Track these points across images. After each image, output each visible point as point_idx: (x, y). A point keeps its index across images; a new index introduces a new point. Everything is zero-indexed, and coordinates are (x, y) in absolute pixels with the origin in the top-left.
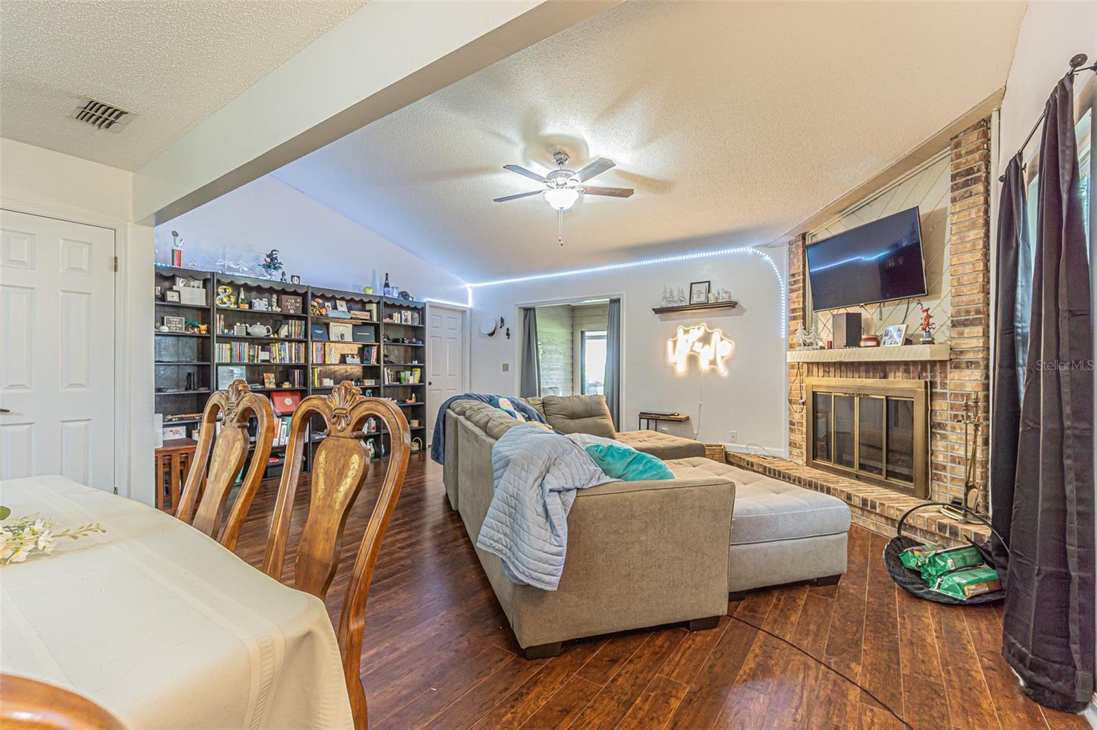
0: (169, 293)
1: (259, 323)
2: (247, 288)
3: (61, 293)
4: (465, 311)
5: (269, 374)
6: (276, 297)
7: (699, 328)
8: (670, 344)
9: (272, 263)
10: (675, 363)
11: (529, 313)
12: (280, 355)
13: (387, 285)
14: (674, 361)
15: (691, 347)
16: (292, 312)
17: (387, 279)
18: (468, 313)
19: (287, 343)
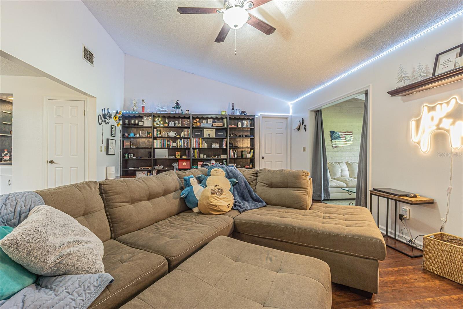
0: (140, 122)
1: (172, 132)
2: (169, 117)
3: (70, 124)
4: (288, 118)
5: (178, 152)
6: (181, 120)
7: (448, 103)
8: (413, 124)
9: (177, 106)
10: (419, 143)
11: (318, 113)
12: (180, 144)
13: (233, 109)
14: (417, 141)
15: (438, 125)
16: (186, 126)
17: (233, 106)
18: (289, 119)
19: (182, 139)
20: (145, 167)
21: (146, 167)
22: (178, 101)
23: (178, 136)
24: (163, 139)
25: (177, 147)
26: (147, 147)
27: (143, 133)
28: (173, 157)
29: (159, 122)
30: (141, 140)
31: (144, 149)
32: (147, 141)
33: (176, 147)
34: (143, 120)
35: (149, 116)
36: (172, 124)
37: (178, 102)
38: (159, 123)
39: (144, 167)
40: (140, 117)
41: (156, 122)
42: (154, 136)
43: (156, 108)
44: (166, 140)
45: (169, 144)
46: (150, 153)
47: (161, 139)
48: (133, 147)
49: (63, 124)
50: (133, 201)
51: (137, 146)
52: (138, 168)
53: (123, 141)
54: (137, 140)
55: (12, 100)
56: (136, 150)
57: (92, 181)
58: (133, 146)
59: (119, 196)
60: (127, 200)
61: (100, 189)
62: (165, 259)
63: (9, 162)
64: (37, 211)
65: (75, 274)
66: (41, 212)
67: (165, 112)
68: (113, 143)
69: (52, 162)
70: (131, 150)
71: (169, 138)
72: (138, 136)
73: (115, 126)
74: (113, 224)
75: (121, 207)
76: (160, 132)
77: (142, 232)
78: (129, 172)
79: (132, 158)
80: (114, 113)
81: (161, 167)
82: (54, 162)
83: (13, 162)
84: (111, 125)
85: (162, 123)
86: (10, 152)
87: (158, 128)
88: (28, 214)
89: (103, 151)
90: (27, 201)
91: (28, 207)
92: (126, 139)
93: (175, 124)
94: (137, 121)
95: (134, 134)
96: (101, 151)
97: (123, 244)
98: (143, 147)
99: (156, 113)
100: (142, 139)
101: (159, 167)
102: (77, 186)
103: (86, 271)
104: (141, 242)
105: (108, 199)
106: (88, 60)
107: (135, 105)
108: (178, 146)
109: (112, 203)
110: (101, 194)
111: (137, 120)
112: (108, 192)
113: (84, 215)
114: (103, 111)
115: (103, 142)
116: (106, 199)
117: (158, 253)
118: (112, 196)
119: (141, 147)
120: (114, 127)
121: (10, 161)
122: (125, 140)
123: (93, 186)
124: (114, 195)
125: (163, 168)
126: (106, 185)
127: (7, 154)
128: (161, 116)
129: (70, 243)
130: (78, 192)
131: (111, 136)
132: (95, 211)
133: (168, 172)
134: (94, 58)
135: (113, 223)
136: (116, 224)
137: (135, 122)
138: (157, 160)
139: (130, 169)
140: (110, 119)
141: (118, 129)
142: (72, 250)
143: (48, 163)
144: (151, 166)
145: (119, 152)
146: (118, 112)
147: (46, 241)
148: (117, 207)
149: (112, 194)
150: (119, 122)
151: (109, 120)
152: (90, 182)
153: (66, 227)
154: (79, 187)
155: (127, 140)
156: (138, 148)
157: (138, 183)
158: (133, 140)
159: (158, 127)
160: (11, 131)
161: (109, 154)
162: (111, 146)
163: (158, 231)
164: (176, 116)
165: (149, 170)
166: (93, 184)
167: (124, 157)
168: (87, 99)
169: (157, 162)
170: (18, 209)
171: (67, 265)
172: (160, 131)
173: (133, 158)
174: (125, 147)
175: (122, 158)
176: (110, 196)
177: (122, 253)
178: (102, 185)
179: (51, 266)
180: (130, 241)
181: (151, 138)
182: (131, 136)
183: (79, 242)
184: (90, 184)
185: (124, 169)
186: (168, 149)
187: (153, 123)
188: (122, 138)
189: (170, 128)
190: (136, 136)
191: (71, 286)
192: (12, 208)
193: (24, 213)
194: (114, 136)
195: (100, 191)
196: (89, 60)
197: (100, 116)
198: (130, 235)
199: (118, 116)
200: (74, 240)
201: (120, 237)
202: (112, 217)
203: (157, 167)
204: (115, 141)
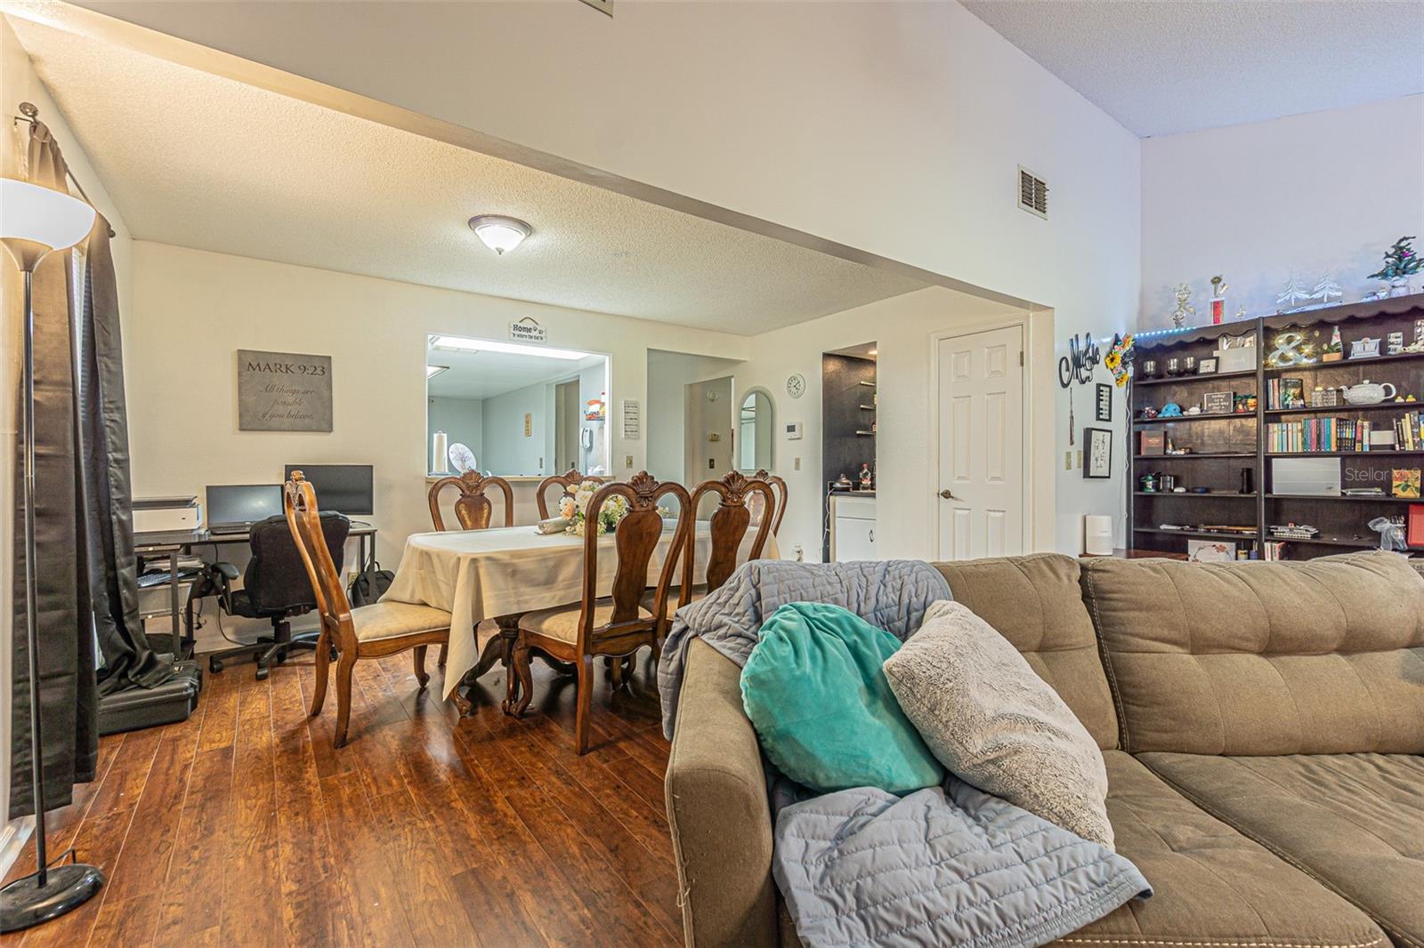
0: (1202, 362)
1: (1367, 382)
2: (1351, 322)
3: (986, 396)
9: (1401, 264)
12: (1414, 435)
20: (1225, 527)
21: (1228, 525)
22: (1405, 239)
23: (1405, 398)
24: (1312, 415)
25: (1397, 446)
26: (1236, 453)
27: (1218, 401)
28: (1376, 492)
29: (1290, 350)
30: (1206, 426)
31: (1219, 460)
32: (1235, 427)
33: (1393, 447)
34: (1215, 354)
35: (1245, 334)
36: (1366, 348)
37: (1403, 244)
38: (1291, 354)
39: (1220, 527)
40: (1205, 342)
41: (1277, 353)
42: (1267, 407)
43: (1280, 298)
44: (1334, 420)
45: (1348, 433)
46: (1249, 474)
47: (1305, 416)
48: (1174, 453)
49: (969, 396)
50: (1199, 645)
51: (1191, 449)
52: (1195, 527)
53: (1138, 435)
54: (1190, 429)
55: (875, 356)
56: (1189, 464)
57: (1059, 556)
58: (1174, 449)
59: (1143, 615)
60: (1174, 635)
61: (1082, 581)
62: (1381, 931)
63: (870, 491)
64: (941, 612)
65: (1030, 811)
66: (949, 616)
67: (1328, 305)
68: (1103, 442)
69: (947, 495)
70: (1168, 463)
71: (1348, 411)
72: (1195, 411)
73: (1110, 387)
74: (1128, 703)
75: (1152, 655)
76: (1297, 391)
77: (1240, 768)
78: (1159, 538)
79: (1172, 491)
80: (1107, 343)
81: (1303, 533)
82: (952, 494)
83: (877, 492)
84: (1099, 385)
85: (1308, 349)
86: (872, 470)
87: (1285, 376)
88: (923, 615)
89: (1072, 468)
90: (920, 584)
91: (922, 600)
92: (1148, 426)
93: (1383, 347)
94: (1190, 362)
95: (1180, 406)
96: (1069, 467)
97: (1165, 782)
98: (1215, 450)
99: (1280, 317)
100: (1213, 422)
101: (1291, 530)
102: (1021, 564)
103: (1061, 818)
104: (1237, 803)
105: (1108, 616)
106: (1032, 206)
107: (1182, 303)
108: (1402, 443)
109: (1124, 634)
110: (1086, 597)
111: (1190, 357)
112: (1110, 596)
113: (1042, 649)
114: (1072, 345)
115: (1075, 439)
116: (1101, 616)
117: (1335, 887)
118: (1122, 610)
119: (1208, 450)
120: (1108, 389)
121: (872, 489)
122: (1144, 430)
123: (1063, 570)
124: (1129, 609)
125: (1314, 536)
126: (1101, 574)
127: (866, 474)
128: (1303, 323)
129: (1015, 719)
130: (1025, 580)
131: (1098, 419)
132: (1071, 645)
133: (1368, 556)
134: (1047, 193)
135: (1127, 699)
136: (1138, 705)
137: (1181, 363)
138: (1286, 505)
139: (1163, 527)
140: (1095, 366)
141: (1121, 396)
142: (1022, 739)
143: (939, 496)
144: (1253, 523)
145: (1123, 470)
146: (1121, 338)
147: (965, 694)
148: (1138, 652)
149: (1120, 604)
150: (1124, 371)
151: (1091, 370)
152: (1054, 556)
153: (1006, 673)
154: (1025, 567)
155: (1150, 430)
156: (1193, 456)
157: (1217, 582)
158: (1174, 429)
159: (1288, 370)
160: (874, 423)
161: (1091, 475)
162: (1097, 451)
163: (1324, 794)
164: (1390, 310)
165: (1245, 540)
166: (1063, 563)
167: (1141, 486)
168: (1028, 317)
169: (1279, 509)
170: (905, 600)
171: (1012, 776)
172: (1300, 384)
173: (1176, 490)
174: (1143, 453)
175: (1134, 491)
176: (1115, 610)
177: (1165, 812)
178: (1088, 570)
179: (976, 761)
180: (1193, 781)
181: (1255, 416)
182: (1168, 415)
183: (1039, 726)
184: (1056, 564)
185: (1141, 527)
186: (1344, 458)
187: (1266, 359)
188: (1135, 423)
189: (1352, 369)
190: (1185, 413)
191: (1024, 840)
192: (895, 596)
193: (917, 610)
194: (1107, 418)
195: (1082, 589)
196: (1034, 204)
197: (1064, 361)
198: (1188, 761)
199: (1119, 352)
200: (1027, 714)
201: (1151, 754)
202: (1121, 679)
203: (1281, 529)
204: (1109, 434)
